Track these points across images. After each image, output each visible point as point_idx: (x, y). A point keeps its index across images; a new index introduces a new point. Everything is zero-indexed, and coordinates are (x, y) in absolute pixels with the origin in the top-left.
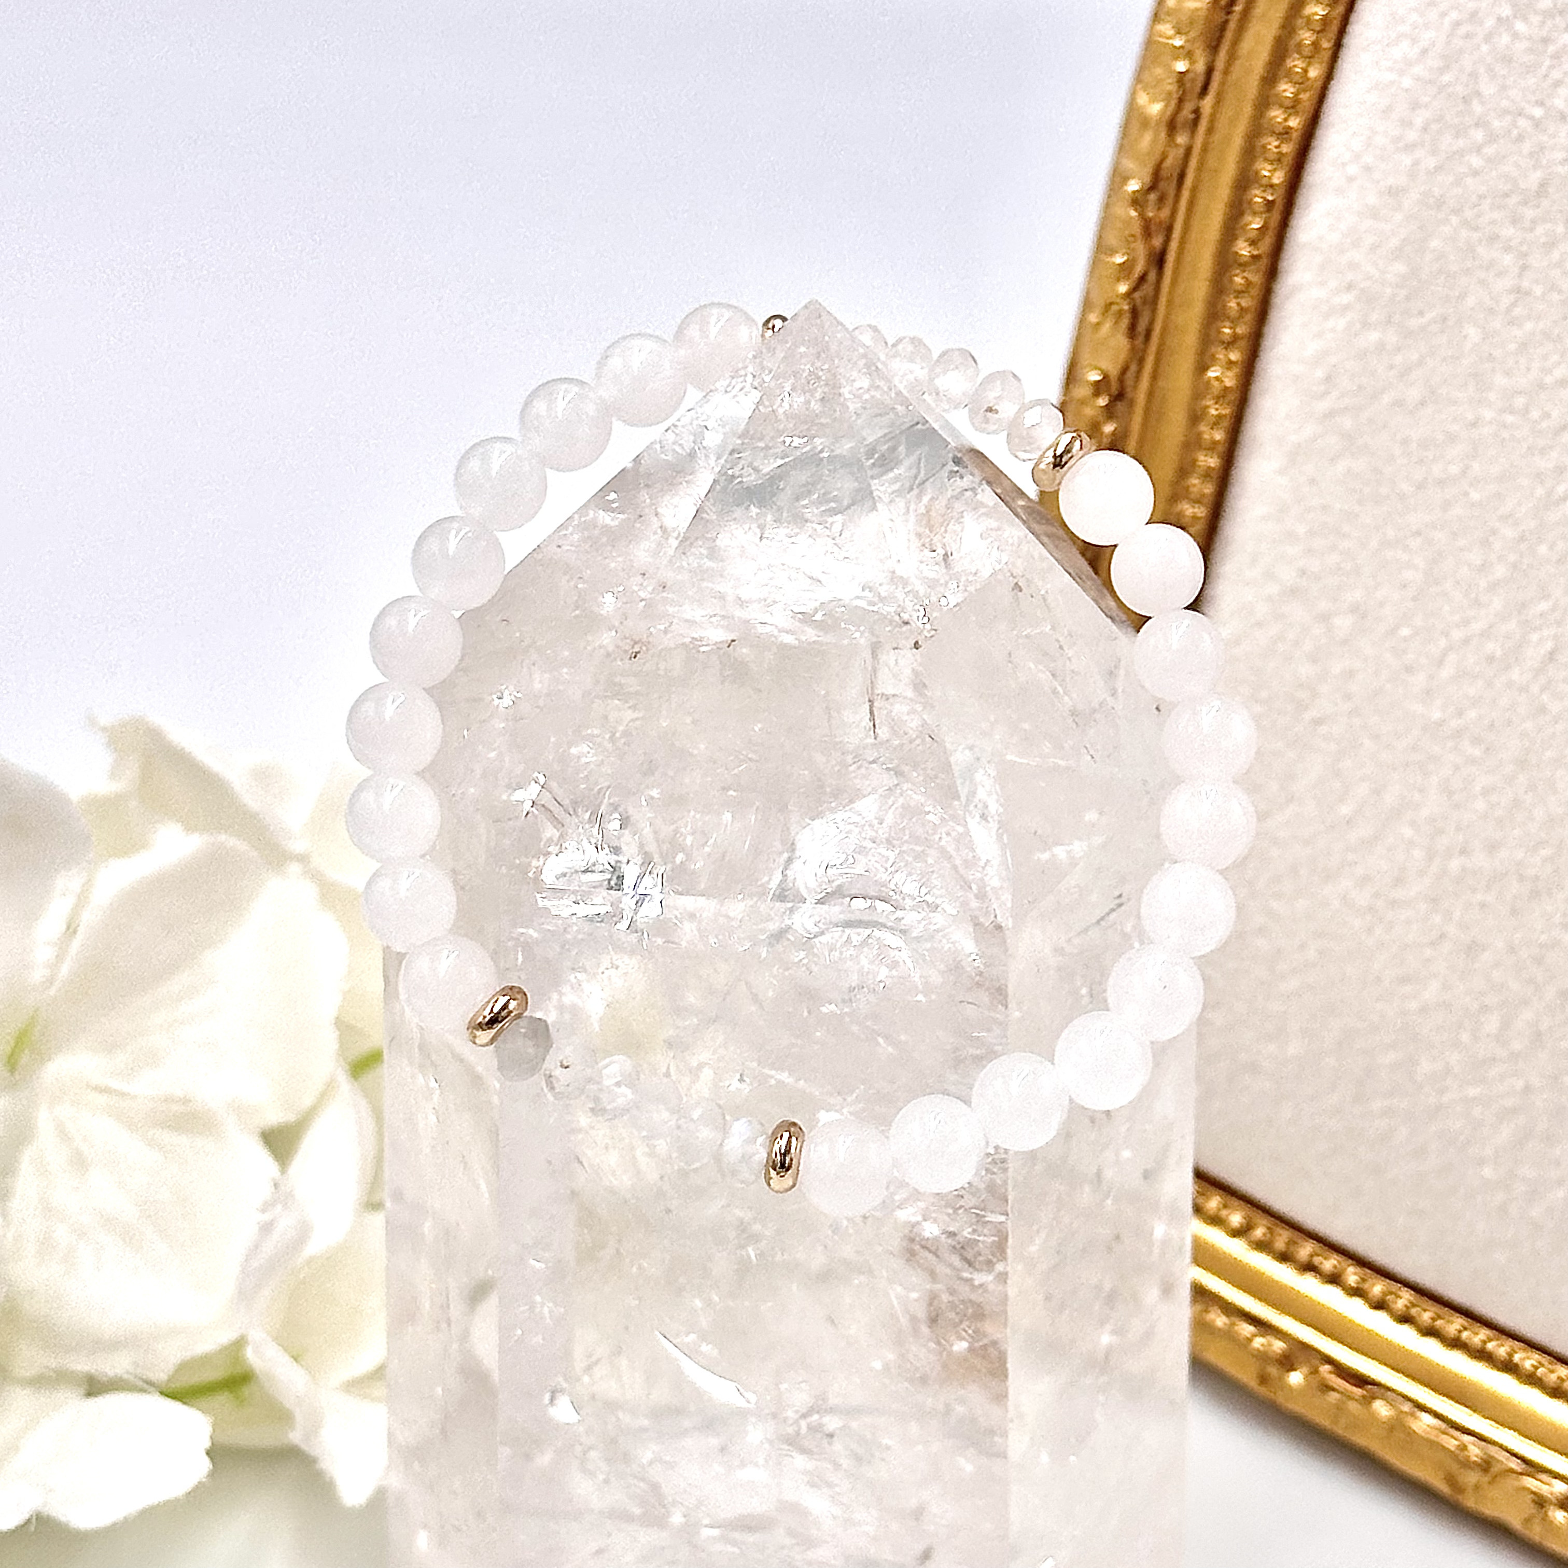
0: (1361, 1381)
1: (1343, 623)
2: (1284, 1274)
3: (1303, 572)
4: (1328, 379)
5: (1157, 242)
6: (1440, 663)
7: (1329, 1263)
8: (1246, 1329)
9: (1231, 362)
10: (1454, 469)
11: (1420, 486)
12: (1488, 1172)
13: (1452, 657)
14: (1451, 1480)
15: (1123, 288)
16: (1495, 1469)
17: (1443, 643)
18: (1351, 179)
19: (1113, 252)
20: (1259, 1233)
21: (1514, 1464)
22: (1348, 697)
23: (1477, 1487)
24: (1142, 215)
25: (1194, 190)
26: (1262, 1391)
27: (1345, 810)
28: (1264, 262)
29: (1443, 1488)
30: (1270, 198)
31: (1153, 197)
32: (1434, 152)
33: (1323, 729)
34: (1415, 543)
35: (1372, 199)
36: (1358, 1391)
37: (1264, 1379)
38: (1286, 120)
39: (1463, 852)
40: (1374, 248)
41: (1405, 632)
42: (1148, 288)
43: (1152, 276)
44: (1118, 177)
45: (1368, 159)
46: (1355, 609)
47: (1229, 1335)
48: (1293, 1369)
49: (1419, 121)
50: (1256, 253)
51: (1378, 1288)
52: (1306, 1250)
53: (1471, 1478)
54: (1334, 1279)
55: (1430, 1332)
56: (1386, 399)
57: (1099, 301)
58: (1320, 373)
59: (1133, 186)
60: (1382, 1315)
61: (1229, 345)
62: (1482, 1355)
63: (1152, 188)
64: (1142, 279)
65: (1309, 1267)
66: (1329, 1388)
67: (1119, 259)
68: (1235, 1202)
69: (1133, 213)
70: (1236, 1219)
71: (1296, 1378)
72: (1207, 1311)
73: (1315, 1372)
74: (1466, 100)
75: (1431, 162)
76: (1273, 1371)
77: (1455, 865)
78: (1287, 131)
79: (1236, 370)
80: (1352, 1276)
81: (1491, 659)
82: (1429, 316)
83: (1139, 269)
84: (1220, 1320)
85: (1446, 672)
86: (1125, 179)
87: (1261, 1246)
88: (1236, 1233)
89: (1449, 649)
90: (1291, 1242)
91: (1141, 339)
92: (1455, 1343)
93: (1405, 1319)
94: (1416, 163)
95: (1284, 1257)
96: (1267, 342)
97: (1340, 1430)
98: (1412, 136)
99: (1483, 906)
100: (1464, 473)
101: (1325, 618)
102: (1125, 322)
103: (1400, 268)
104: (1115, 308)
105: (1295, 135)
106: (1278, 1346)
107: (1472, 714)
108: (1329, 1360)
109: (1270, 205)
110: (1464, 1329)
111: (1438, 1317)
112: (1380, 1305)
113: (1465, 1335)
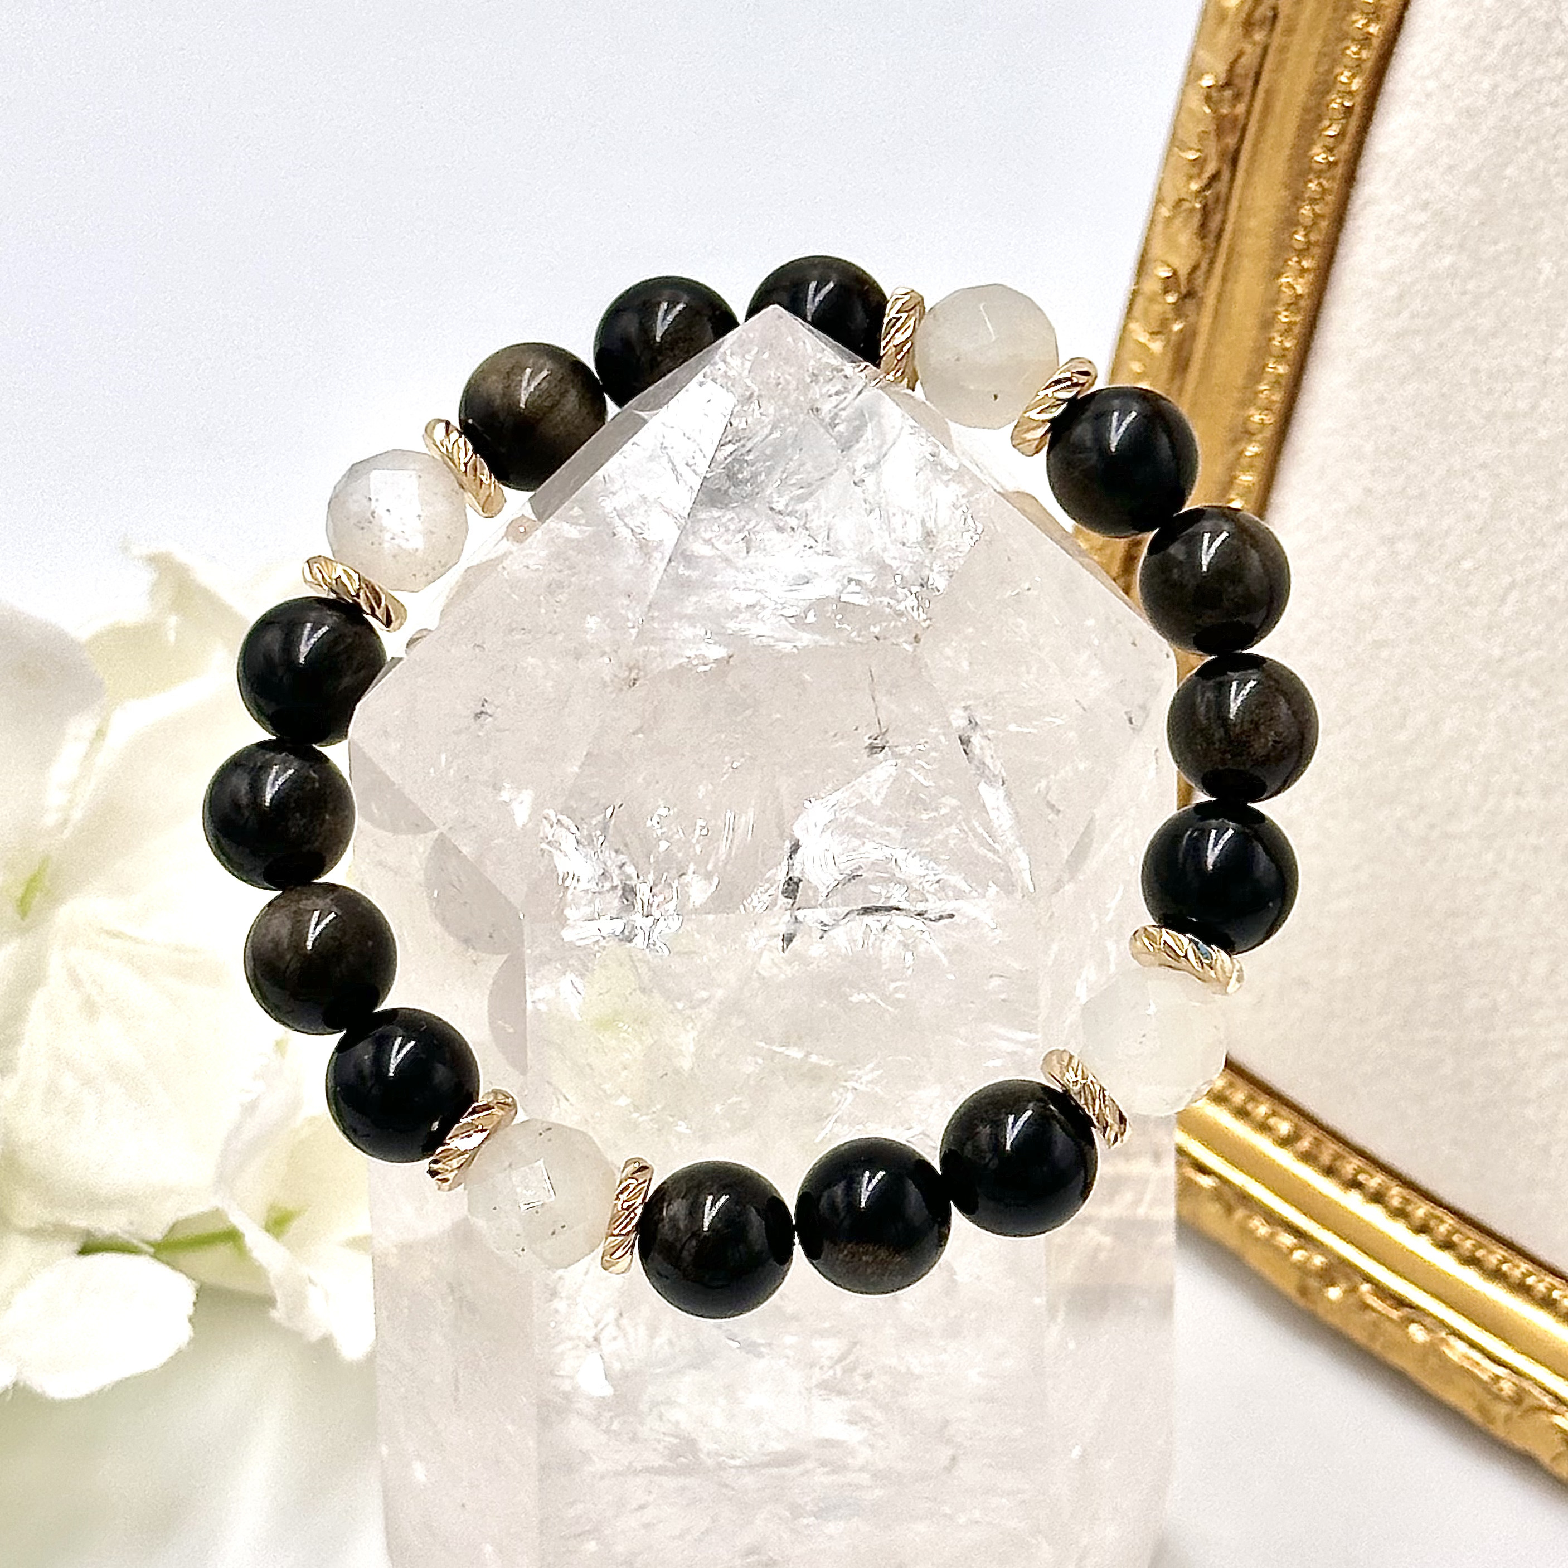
0: (1400, 1302)
1: (1407, 549)
2: (1328, 1188)
3: (1368, 491)
4: (1400, 297)
5: (1231, 141)
6: (1503, 600)
7: (1375, 1181)
8: (1287, 1240)
9: (1303, 271)
10: (1523, 405)
11: (1489, 417)
12: (1530, 1112)
13: (1514, 596)
14: (1482, 1409)
15: (1194, 186)
16: (1528, 1402)
17: (1507, 580)
18: (1429, 95)
19: (1186, 148)
20: (1305, 1144)
21: (1547, 1401)
22: (1410, 623)
23: (1508, 1418)
24: (1215, 111)
25: (1268, 92)
26: (1301, 1302)
27: (1403, 737)
28: (1339, 171)
29: (1476, 1417)
30: (1347, 104)
31: (1228, 93)
32: (1514, 77)
33: (1385, 653)
34: (1480, 475)
35: (1450, 118)
36: (1395, 1314)
37: (1303, 1291)
38: (1367, 25)
39: (1518, 793)
40: (1451, 168)
41: (1467, 564)
42: (1222, 186)
43: (1226, 176)
44: (1193, 72)
45: (1446, 76)
46: (1418, 535)
47: (1268, 1242)
48: (1333, 1284)
49: (1499, 45)
50: (1331, 159)
51: (1421, 1210)
52: (1351, 1165)
53: (1502, 1410)
54: (1377, 1198)
55: (1471, 1261)
56: (1457, 325)
57: (1171, 198)
58: (1392, 291)
59: (1208, 81)
60: (1424, 1239)
61: (1301, 253)
62: (1522, 1289)
63: (1228, 84)
64: (1215, 177)
65: (1354, 1184)
66: (1366, 1307)
67: (1192, 155)
68: (1284, 1111)
69: (1208, 111)
70: (1284, 1128)
71: (1334, 1293)
72: (1250, 1217)
73: (1353, 1289)
74: (1548, 27)
75: (1511, 87)
76: (1313, 1283)
77: (1509, 804)
78: (1368, 37)
79: (1310, 277)
80: (1396, 1194)
81: (1552, 601)
82: (1501, 246)
83: (1211, 168)
84: (1263, 1230)
85: (1507, 610)
86: (1200, 76)
87: (1308, 1157)
88: (1285, 1142)
89: (1513, 585)
90: (1337, 1157)
91: (1212, 237)
92: (1497, 1275)
93: (1447, 1245)
94: (1495, 87)
95: (1329, 1171)
96: (1342, 251)
97: (1377, 1347)
98: (1491, 58)
99: (1536, 849)
100: (1534, 407)
101: (1390, 541)
102: (1196, 221)
103: (1475, 192)
104: (1186, 205)
105: (1376, 42)
106: (1318, 1260)
107: (1533, 655)
108: (1368, 1279)
109: (1349, 110)
110: (1505, 1261)
111: (1479, 1246)
112: (1422, 1229)
113: (1505, 1267)
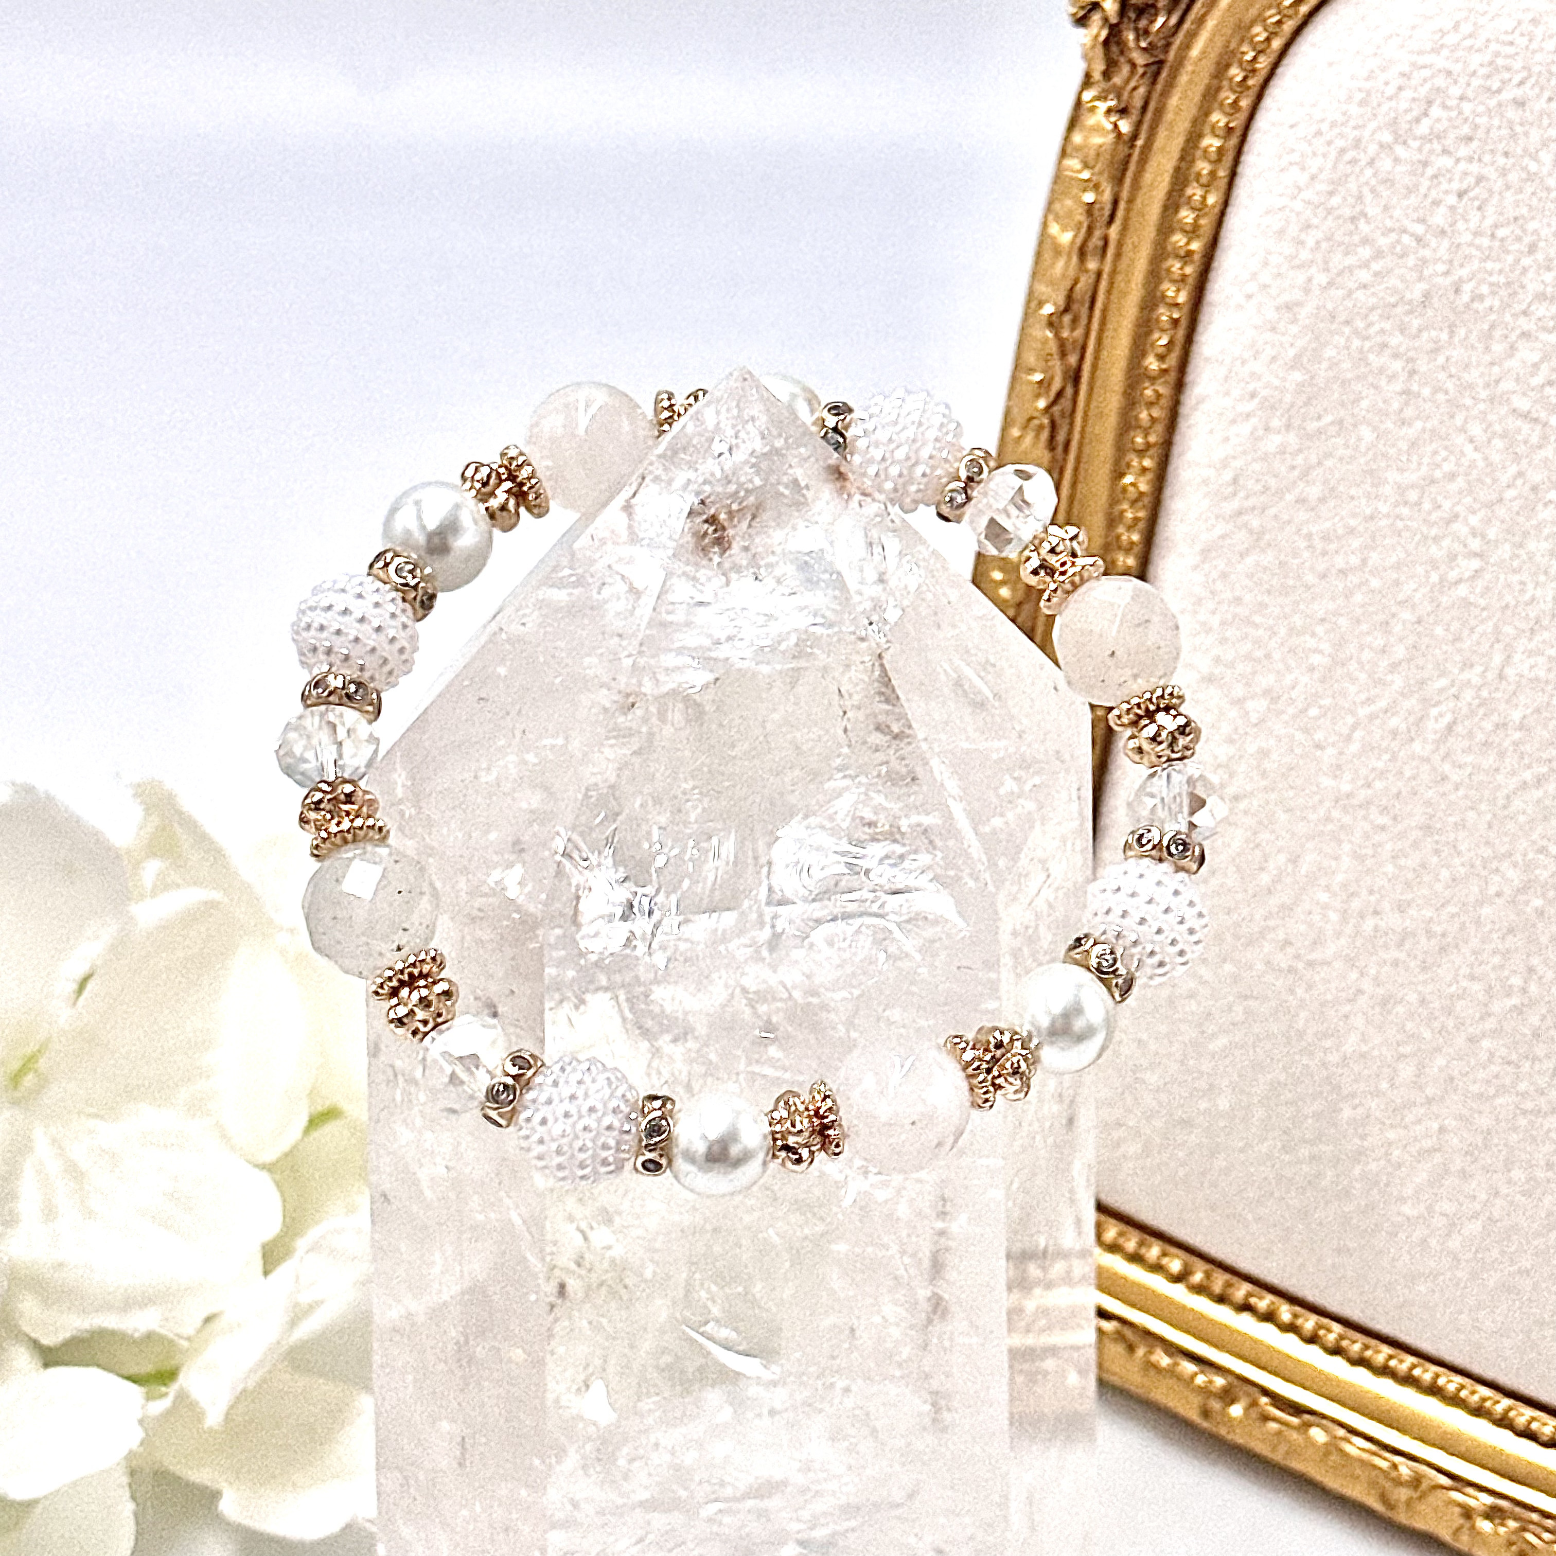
0: (1297, 1409)
1: (1256, 707)
2: (1223, 1314)
3: (1217, 660)
4: (1235, 481)
5: (1073, 360)
6: (1349, 738)
7: (1264, 1302)
8: (1189, 1367)
9: (1144, 470)
10: (1354, 560)
11: (1324, 576)
12: (1407, 1209)
13: (1358, 734)
14: (1384, 1498)
15: (1042, 404)
16: (1424, 1485)
17: (1350, 720)
18: (1249, 297)
19: (1031, 370)
20: (1198, 1278)
21: (1444, 1480)
22: (1264, 774)
23: (1409, 1503)
24: (1057, 335)
25: (1105, 311)
26: (1205, 1424)
27: (1265, 879)
28: (1172, 377)
29: (1378, 1506)
30: (1176, 316)
31: (1067, 319)
32: (1327, 270)
33: (1242, 805)
34: (1320, 630)
35: (1272, 315)
36: (1295, 1421)
37: (1206, 1413)
38: (1188, 244)
39: (1376, 913)
40: (1274, 359)
41: (1313, 712)
42: (1065, 403)
43: (1069, 391)
44: (1033, 302)
45: (1265, 277)
46: (1267, 692)
47: (1171, 1372)
48: (1232, 1402)
49: (1310, 242)
50: (1164, 366)
51: (1309, 1323)
52: (1242, 1291)
53: (1403, 1494)
54: (1269, 1317)
55: (1360, 1362)
56: (1289, 497)
57: (1019, 417)
58: (1228, 476)
59: (1048, 309)
60: (1314, 1349)
61: (1141, 453)
62: (1408, 1380)
63: (1066, 310)
64: (1060, 394)
65: (1246, 1307)
66: (1266, 1418)
67: (1038, 377)
68: (1173, 1250)
69: (1050, 335)
70: (1175, 1266)
71: (1236, 1410)
72: (1151, 1352)
73: (1254, 1404)
74: (1353, 219)
75: (1322, 279)
76: (1216, 1405)
77: (1369, 924)
78: (1189, 253)
79: (1149, 476)
80: (1285, 1313)
81: (1394, 733)
82: (1328, 419)
83: (1056, 386)
84: (1165, 1361)
85: (1354, 747)
86: (1041, 304)
87: (1199, 1289)
88: (1177, 1279)
89: (1354, 728)
90: (1228, 1285)
91: (1060, 449)
92: (1384, 1371)
93: (1336, 1351)
94: (1310, 280)
95: (1221, 1299)
96: (1176, 450)
97: (1277, 1457)
98: (1305, 255)
99: (1396, 963)
100: (1364, 561)
101: (1239, 702)
102: (1045, 435)
103: (1298, 376)
104: (1036, 422)
105: (1197, 257)
106: (1219, 1381)
107: (1379, 785)
108: (1266, 1392)
109: (1175, 322)
110: (1391, 1357)
111: (1366, 1347)
112: (1312, 1339)
113: (1393, 1363)
